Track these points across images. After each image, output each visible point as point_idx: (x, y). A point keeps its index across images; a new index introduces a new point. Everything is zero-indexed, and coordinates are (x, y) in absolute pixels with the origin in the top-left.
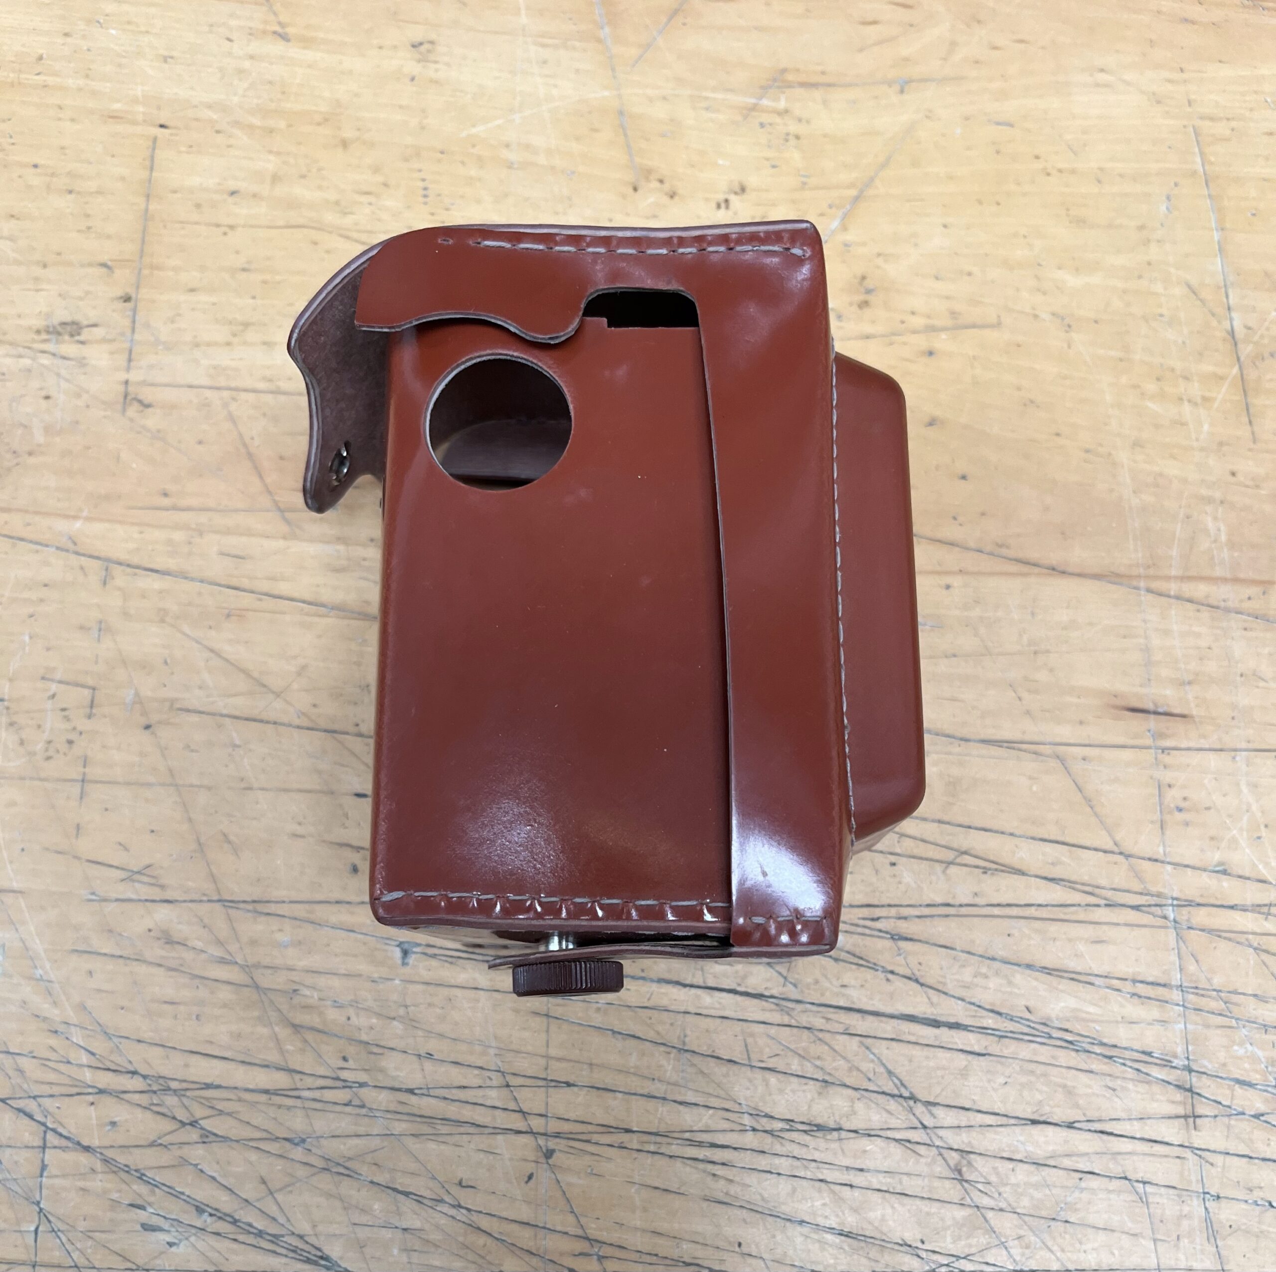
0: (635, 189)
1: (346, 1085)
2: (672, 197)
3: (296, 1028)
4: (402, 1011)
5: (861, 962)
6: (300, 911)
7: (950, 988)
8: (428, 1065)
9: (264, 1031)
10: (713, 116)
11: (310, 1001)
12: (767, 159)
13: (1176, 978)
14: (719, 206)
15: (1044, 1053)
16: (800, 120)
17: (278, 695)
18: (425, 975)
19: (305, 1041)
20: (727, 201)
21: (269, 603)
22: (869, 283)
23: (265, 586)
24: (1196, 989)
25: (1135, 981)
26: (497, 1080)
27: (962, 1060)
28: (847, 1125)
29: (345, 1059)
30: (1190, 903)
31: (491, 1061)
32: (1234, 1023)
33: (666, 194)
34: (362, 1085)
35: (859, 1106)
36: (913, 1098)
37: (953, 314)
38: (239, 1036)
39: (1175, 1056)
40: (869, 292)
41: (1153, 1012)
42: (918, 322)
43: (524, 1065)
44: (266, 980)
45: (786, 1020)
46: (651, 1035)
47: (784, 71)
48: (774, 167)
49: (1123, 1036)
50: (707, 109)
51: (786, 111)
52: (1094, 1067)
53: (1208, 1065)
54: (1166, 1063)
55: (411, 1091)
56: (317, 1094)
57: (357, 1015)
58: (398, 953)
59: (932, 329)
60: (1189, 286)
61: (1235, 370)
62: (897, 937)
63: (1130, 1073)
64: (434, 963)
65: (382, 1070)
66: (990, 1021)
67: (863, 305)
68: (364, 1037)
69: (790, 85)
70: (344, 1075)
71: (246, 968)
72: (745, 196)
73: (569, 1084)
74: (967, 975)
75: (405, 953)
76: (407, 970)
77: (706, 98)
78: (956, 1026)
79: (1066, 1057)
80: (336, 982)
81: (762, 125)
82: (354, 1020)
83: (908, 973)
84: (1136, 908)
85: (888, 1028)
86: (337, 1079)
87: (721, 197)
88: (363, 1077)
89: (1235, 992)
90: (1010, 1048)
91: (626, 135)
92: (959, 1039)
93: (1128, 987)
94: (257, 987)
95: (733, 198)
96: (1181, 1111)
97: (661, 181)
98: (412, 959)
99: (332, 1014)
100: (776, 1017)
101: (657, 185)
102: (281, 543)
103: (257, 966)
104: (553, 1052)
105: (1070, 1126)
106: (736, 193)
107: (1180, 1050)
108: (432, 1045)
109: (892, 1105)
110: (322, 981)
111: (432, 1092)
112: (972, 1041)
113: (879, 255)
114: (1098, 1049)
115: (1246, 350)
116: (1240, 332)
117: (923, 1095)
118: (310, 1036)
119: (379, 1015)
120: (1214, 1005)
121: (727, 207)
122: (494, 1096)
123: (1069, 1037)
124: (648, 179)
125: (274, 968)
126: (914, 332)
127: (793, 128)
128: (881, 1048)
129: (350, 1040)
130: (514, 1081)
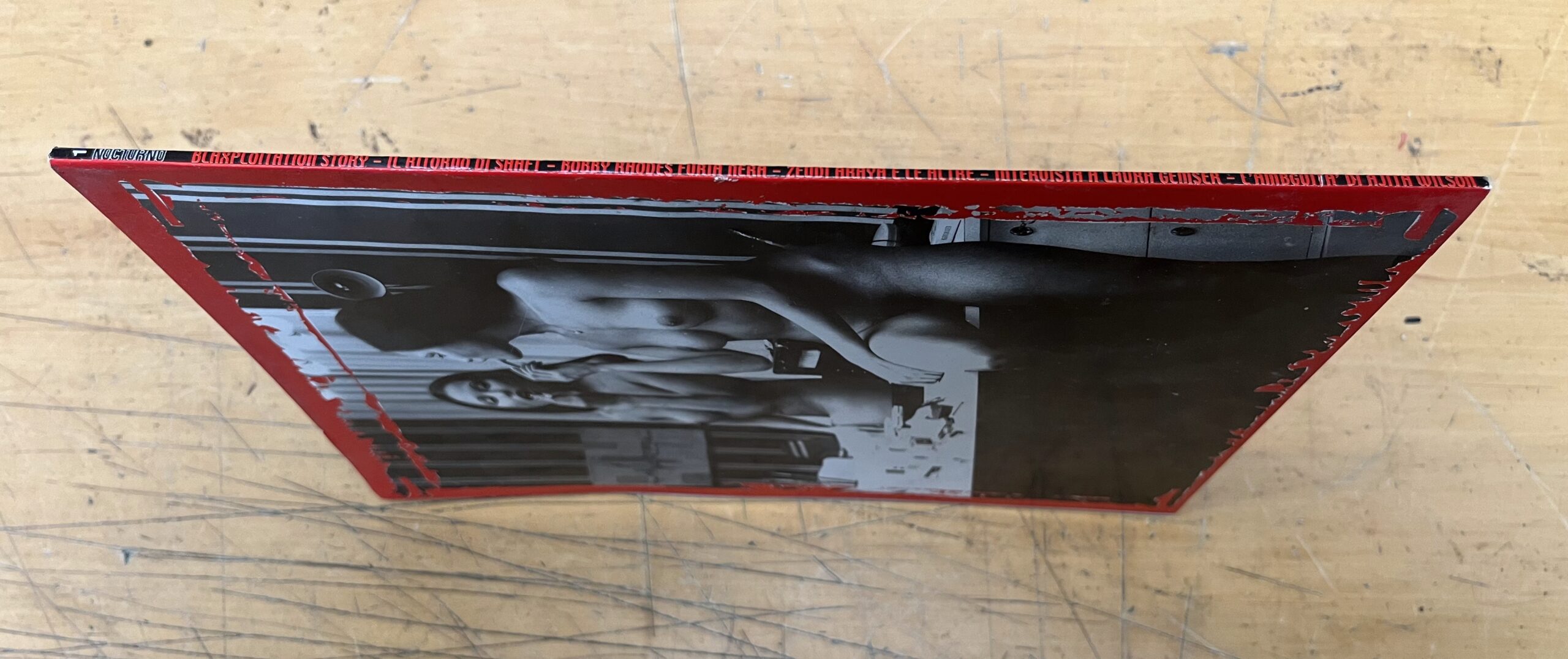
1: (93, 645)
3: (59, 609)
4: (127, 595)
5: (433, 540)
6: (56, 532)
7: (490, 553)
8: (146, 629)
9: (40, 613)
11: (68, 591)
13: (641, 536)
15: (553, 592)
17: (35, 386)
18: (141, 569)
19: (65, 617)
21: (24, 324)
22: (427, 61)
23: (21, 312)
24: (656, 543)
25: (614, 540)
26: (192, 635)
27: (497, 601)
28: (422, 648)
29: (91, 628)
31: (187, 623)
32: (681, 563)
34: (103, 644)
35: (431, 637)
36: (465, 628)
37: (487, 80)
38: (23, 617)
39: (640, 588)
40: (428, 68)
41: (627, 560)
42: (464, 87)
43: (209, 624)
44: (37, 579)
45: (382, 582)
46: (293, 599)
49: (605, 577)
52: (588, 600)
53: (663, 593)
54: (635, 594)
55: (135, 646)
56: (75, 652)
57: (99, 599)
58: (122, 556)
59: (471, 92)
60: (652, 45)
61: (684, 106)
62: (454, 522)
63: (610, 602)
64: (145, 561)
65: (117, 634)
66: (517, 574)
67: (424, 78)
68: (103, 612)
70: (92, 638)
71: (24, 572)
73: (239, 635)
74: (501, 544)
75: (127, 556)
76: (129, 568)
78: (494, 579)
79: (568, 594)
80: (83, 578)
82: (96, 602)
83: (462, 545)
85: (448, 584)
86: (87, 641)
88: (103, 639)
89: (682, 543)
90: (530, 591)
92: (495, 587)
93: (609, 544)
94: (32, 584)
96: (642, 624)
98: (131, 559)
99: (82, 600)
100: (375, 581)
102: (31, 281)
103: (32, 570)
104: (228, 614)
105: (571, 640)
107: (644, 586)
108: (148, 615)
109: (453, 634)
110: (74, 578)
111: (150, 646)
112: (506, 588)
113: (435, 40)
114: (589, 587)
115: (692, 90)
116: (687, 75)
117: (472, 626)
118: (67, 614)
119: (112, 598)
120: (668, 552)
122: (191, 646)
123: (570, 580)
125: (42, 571)
126: (460, 95)
128: (444, 597)
129: (95, 615)
130: (202, 635)
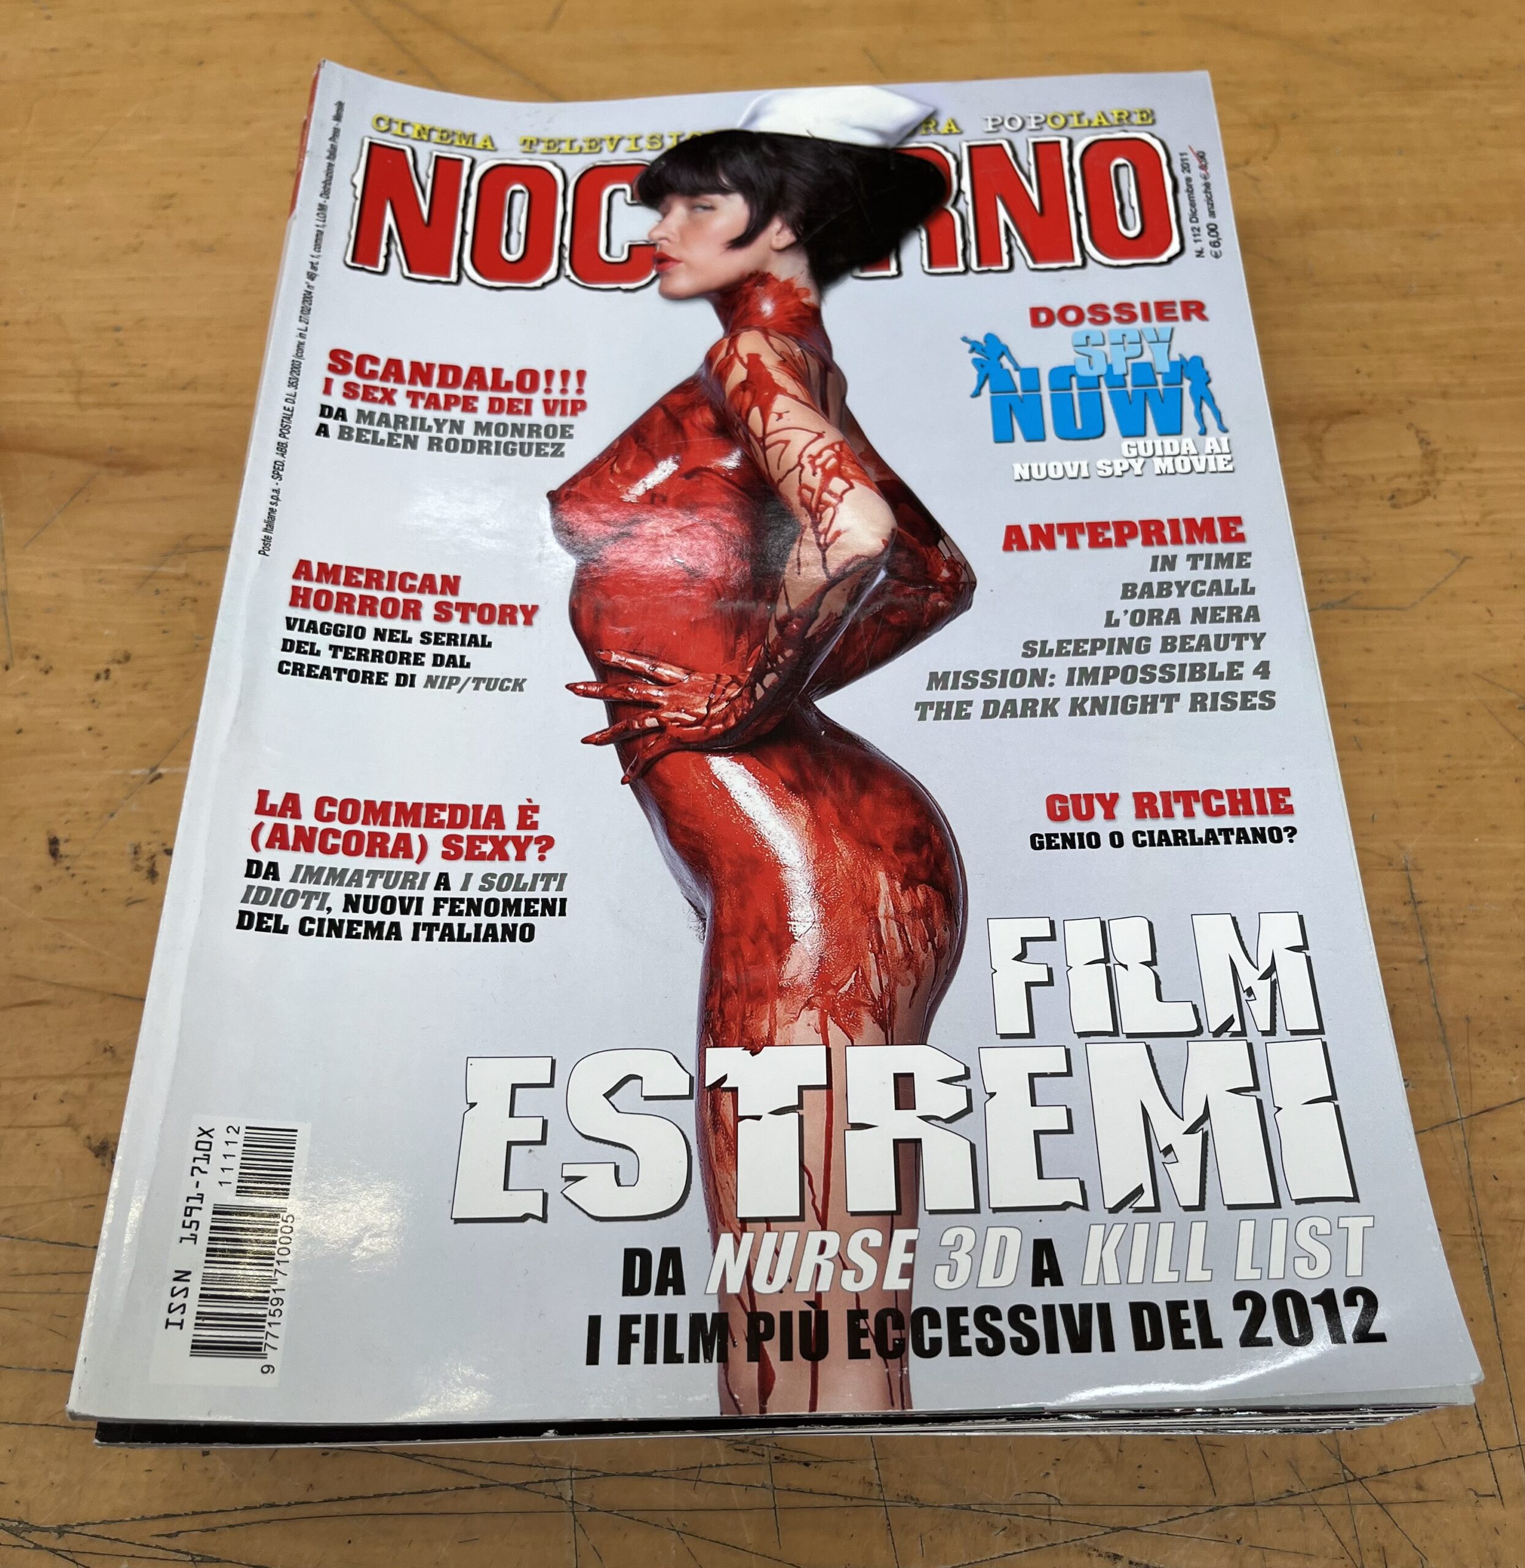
0: (7, 668)
2: (47, 672)
10: (107, 587)
12: (159, 625)
14: (98, 677)
16: (200, 583)
20: (107, 671)
30: (594, 1474)
33: (41, 670)
47: (188, 537)
48: (164, 632)
50: (100, 581)
51: (186, 576)
69: (193, 550)
72: (129, 664)
77: (100, 571)
81: (157, 592)
84: (521, 1487)
87: (101, 667)
91: (5, 614)
95: (114, 667)
97: (37, 657)
101: (30, 661)
106: (119, 662)
121: (107, 678)
124: (22, 657)
127: (191, 591)
